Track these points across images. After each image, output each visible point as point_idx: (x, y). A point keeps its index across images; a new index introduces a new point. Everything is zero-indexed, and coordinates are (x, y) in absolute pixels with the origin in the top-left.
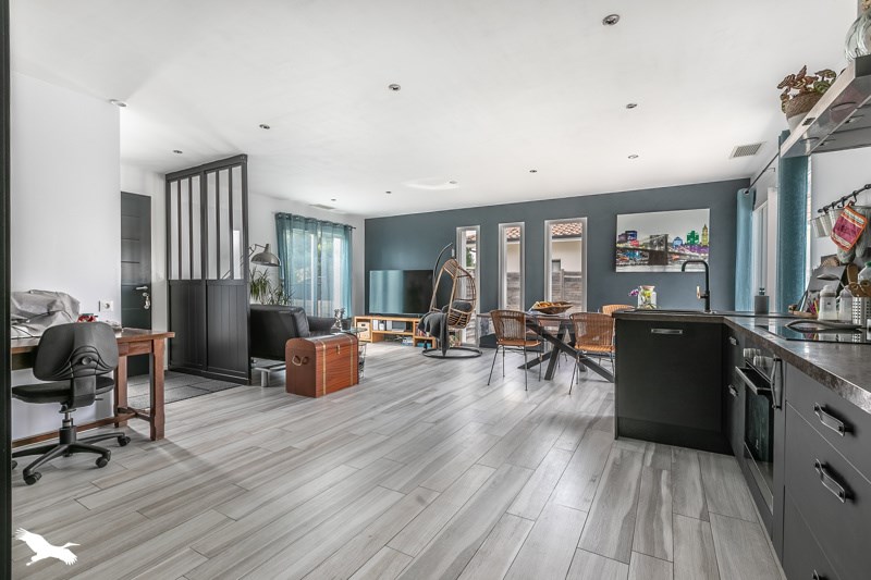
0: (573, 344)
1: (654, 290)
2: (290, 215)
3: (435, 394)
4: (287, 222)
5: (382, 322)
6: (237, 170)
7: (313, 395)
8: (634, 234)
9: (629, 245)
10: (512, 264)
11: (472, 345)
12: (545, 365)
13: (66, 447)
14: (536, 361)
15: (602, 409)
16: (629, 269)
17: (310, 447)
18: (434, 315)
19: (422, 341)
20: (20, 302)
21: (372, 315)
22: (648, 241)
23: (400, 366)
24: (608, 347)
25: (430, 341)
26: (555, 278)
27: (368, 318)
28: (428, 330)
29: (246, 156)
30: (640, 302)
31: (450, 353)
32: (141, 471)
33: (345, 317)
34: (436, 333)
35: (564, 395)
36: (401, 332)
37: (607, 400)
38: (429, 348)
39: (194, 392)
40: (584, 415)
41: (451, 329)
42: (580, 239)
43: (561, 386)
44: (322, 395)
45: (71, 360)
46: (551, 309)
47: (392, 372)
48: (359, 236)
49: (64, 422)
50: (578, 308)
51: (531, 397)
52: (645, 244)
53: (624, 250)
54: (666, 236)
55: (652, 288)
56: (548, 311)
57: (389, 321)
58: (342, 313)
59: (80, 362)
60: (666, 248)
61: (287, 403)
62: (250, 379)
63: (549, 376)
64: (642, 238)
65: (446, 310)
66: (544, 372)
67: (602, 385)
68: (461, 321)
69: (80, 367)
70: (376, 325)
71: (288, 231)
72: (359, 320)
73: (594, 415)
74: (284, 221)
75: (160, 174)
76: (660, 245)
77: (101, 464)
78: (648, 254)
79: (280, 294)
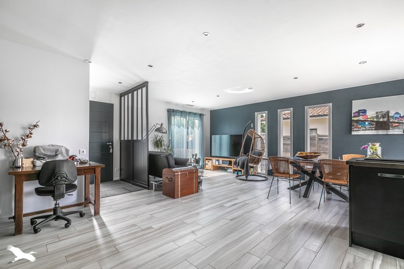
0: (321, 177)
1: (380, 146)
2: (174, 110)
3: (236, 202)
4: (172, 113)
5: (217, 160)
6: (144, 89)
7: (174, 198)
8: (364, 111)
9: (361, 118)
10: (285, 131)
11: (263, 174)
12: (303, 188)
13: (55, 216)
14: (298, 186)
15: (340, 221)
16: (361, 133)
17: (161, 228)
18: (242, 158)
19: (236, 170)
20: (44, 150)
21: (213, 157)
22: (375, 115)
23: (222, 184)
24: (345, 181)
25: (241, 171)
26: (312, 139)
27: (211, 158)
28: (238, 165)
29: (147, 82)
30: (369, 153)
31: (250, 178)
32: (81, 232)
33: (197, 158)
34: (242, 167)
35: (315, 209)
36: (226, 166)
37: (344, 215)
38: (239, 174)
39: (124, 191)
40: (327, 224)
41: (250, 165)
42: (328, 117)
43: (314, 202)
44: (178, 197)
45: (54, 177)
46: (307, 156)
47: (217, 187)
48: (207, 119)
49: (56, 204)
50: (326, 156)
51: (293, 208)
52: (373, 117)
53: (357, 121)
54: (388, 112)
55: (378, 145)
56: (306, 158)
57: (221, 160)
58: (196, 155)
59: (57, 179)
60: (388, 119)
61: (161, 201)
62: (149, 187)
63: (306, 195)
64: (370, 114)
65: (248, 156)
66: (303, 192)
67: (342, 203)
68: (257, 162)
69: (57, 181)
70: (215, 162)
71: (173, 117)
72: (206, 159)
73: (334, 225)
74: (171, 112)
75: (117, 94)
76: (383, 117)
77: (67, 226)
78: (374, 123)
79: (169, 146)
